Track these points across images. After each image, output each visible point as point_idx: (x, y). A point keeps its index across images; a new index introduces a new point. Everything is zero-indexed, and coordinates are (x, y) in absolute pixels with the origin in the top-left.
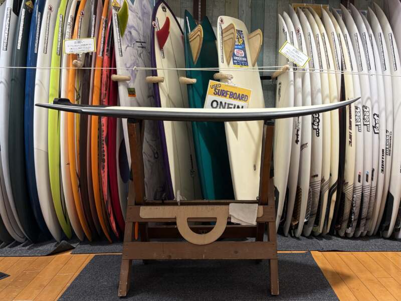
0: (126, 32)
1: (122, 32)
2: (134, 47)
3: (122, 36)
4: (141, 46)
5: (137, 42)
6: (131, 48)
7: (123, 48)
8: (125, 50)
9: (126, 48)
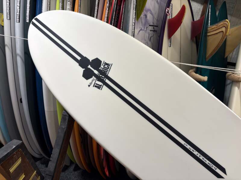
0: (142, 16)
1: (138, 15)
2: (146, 31)
3: (137, 20)
4: (153, 29)
5: (150, 25)
6: (144, 31)
7: (136, 31)
8: (138, 34)
9: (139, 32)
